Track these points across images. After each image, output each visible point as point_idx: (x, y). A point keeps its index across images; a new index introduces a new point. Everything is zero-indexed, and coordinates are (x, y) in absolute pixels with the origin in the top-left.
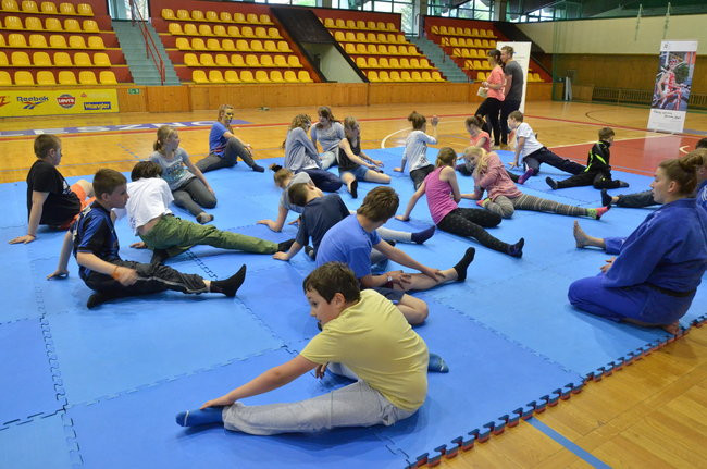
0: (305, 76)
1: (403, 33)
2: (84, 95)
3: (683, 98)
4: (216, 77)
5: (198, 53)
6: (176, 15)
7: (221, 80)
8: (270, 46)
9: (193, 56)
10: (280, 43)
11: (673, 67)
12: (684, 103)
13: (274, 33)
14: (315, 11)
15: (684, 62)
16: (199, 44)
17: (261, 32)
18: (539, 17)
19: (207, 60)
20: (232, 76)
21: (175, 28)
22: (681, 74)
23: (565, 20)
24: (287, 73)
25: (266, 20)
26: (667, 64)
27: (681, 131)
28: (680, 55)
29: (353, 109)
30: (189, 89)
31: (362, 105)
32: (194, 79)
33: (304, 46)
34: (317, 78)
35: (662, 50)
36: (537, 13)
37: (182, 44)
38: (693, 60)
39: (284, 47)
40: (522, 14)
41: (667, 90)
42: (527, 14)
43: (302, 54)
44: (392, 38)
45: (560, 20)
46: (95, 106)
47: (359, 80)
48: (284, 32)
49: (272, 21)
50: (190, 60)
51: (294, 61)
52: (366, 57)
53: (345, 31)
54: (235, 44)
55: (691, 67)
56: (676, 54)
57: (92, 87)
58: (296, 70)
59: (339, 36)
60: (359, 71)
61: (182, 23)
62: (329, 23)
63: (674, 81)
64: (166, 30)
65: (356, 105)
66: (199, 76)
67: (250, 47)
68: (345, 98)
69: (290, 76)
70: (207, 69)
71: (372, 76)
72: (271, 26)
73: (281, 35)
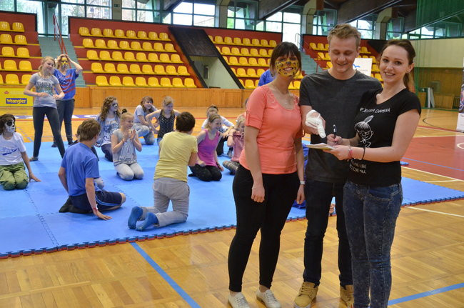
0: (190, 83)
2: (7, 93)
4: (115, 81)
5: (103, 62)
6: (90, 33)
7: (119, 84)
8: (165, 58)
9: (99, 65)
10: (173, 56)
13: (170, 47)
16: (105, 56)
17: (159, 47)
18: (420, 36)
19: (110, 68)
20: (128, 81)
21: (88, 43)
23: (446, 38)
24: (175, 80)
25: (165, 37)
29: (228, 110)
30: (91, 90)
31: (236, 107)
32: (97, 83)
33: (193, 58)
34: (200, 84)
36: (418, 31)
37: (92, 55)
39: (176, 59)
40: (403, 33)
42: (407, 33)
43: (191, 64)
45: (441, 38)
46: (14, 101)
47: (236, 87)
49: (169, 37)
50: (96, 68)
51: (183, 70)
52: (246, 68)
53: (231, 47)
54: (135, 56)
57: (14, 86)
58: (183, 77)
59: (226, 51)
60: (236, 79)
61: (94, 38)
62: (218, 40)
64: (81, 44)
65: (231, 107)
66: (101, 81)
67: (147, 58)
68: (221, 101)
69: (178, 83)
70: (108, 75)
71: (249, 84)
72: (168, 42)
73: (175, 49)
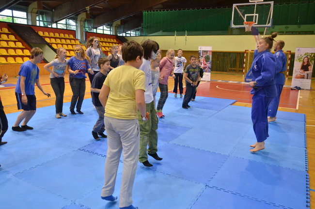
1: (78, 40)
3: (209, 68)
10: (17, 43)
11: (204, 56)
12: (209, 70)
13: (12, 37)
14: (32, 27)
15: (208, 54)
18: (130, 34)
22: (207, 59)
25: (6, 30)
26: (201, 55)
27: (210, 80)
28: (206, 52)
33: (32, 45)
35: (199, 50)
36: (129, 32)
38: (211, 54)
39: (20, 45)
40: (123, 32)
41: (203, 65)
42: (125, 33)
44: (73, 42)
48: (18, 37)
49: (9, 31)
51: (27, 52)
53: (50, 38)
55: (211, 56)
56: (205, 51)
59: (47, 40)
62: (41, 33)
63: (205, 61)
72: (10, 34)
73: (16, 39)
